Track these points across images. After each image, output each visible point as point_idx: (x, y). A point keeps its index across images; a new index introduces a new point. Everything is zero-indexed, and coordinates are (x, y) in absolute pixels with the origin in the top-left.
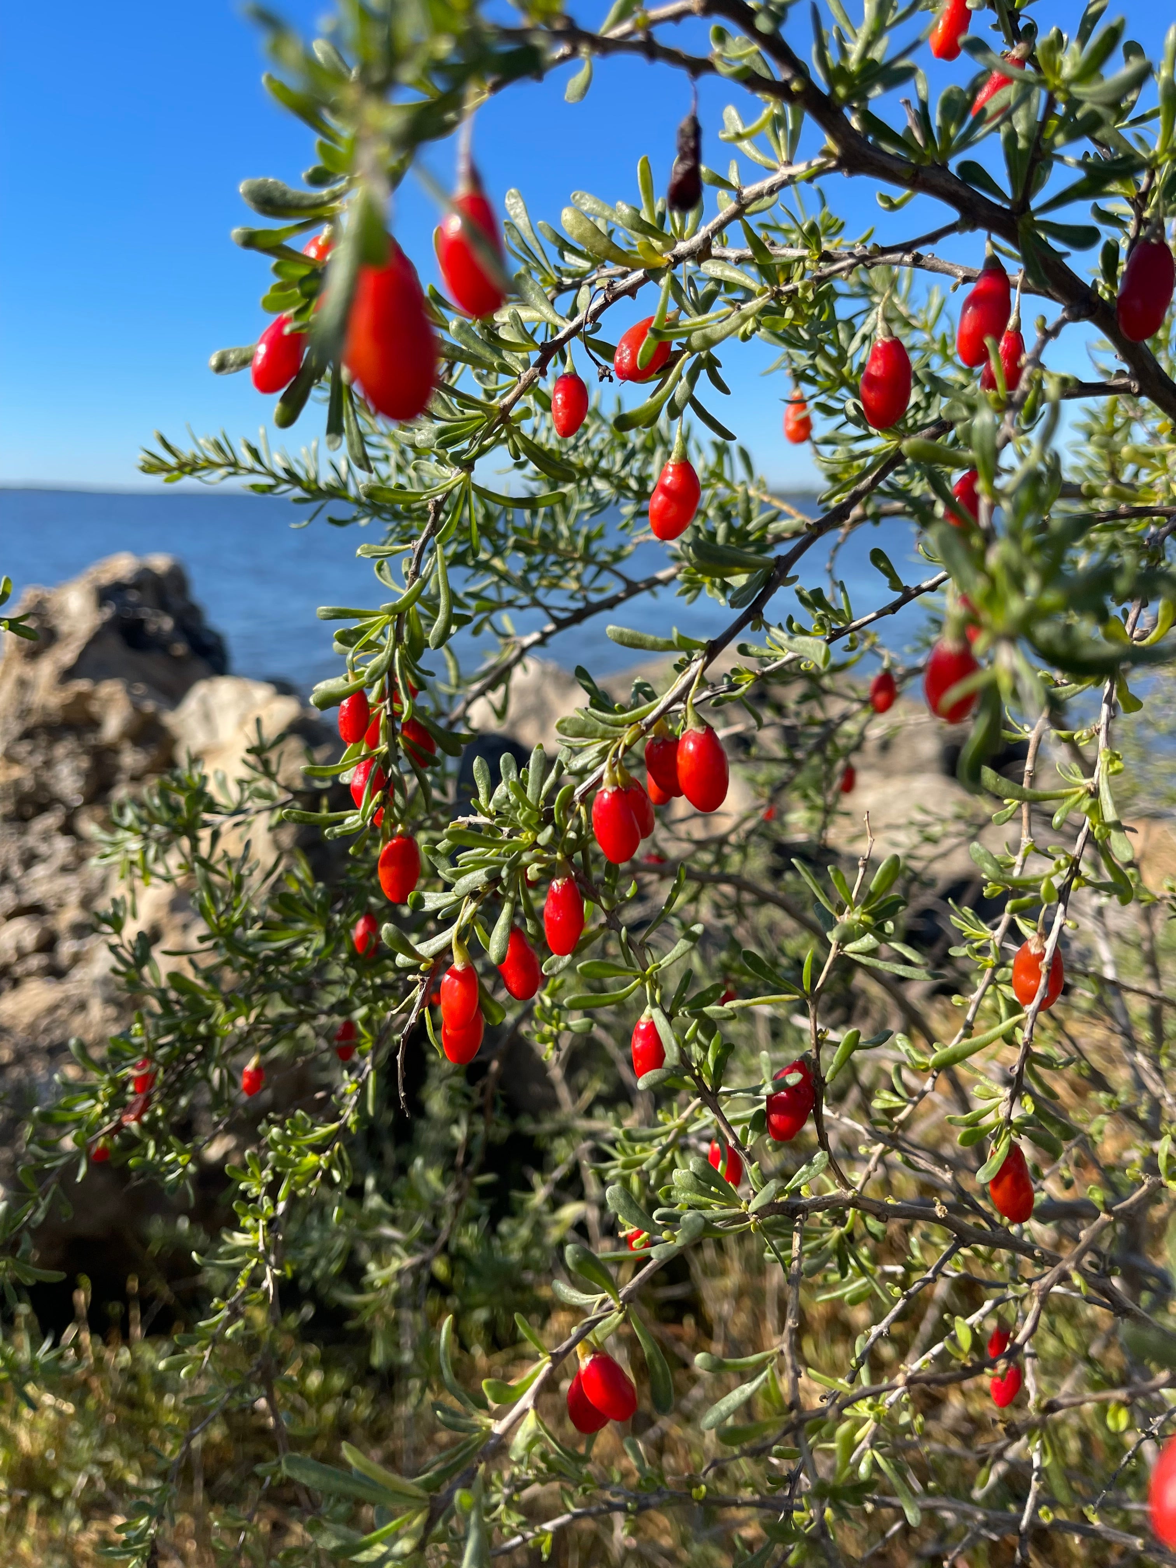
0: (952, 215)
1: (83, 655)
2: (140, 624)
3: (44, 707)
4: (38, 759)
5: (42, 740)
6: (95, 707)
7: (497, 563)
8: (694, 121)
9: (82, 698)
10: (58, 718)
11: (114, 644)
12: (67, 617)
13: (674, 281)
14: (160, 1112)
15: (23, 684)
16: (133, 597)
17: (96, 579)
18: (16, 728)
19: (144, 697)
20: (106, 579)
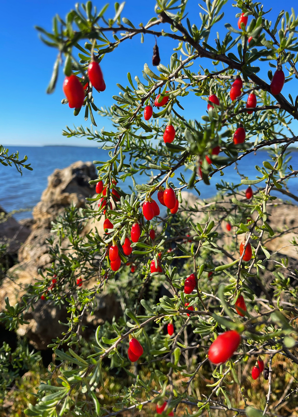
0: (227, 66)
1: (67, 187)
2: (82, 179)
3: (57, 200)
4: (54, 213)
5: (56, 208)
6: (69, 200)
7: (148, 157)
8: (156, 46)
9: (66, 198)
10: (60, 202)
11: (75, 184)
12: (64, 177)
13: (169, 83)
14: (57, 289)
15: (52, 193)
16: (81, 172)
17: (72, 167)
18: (50, 205)
19: (81, 198)
20: (75, 167)
